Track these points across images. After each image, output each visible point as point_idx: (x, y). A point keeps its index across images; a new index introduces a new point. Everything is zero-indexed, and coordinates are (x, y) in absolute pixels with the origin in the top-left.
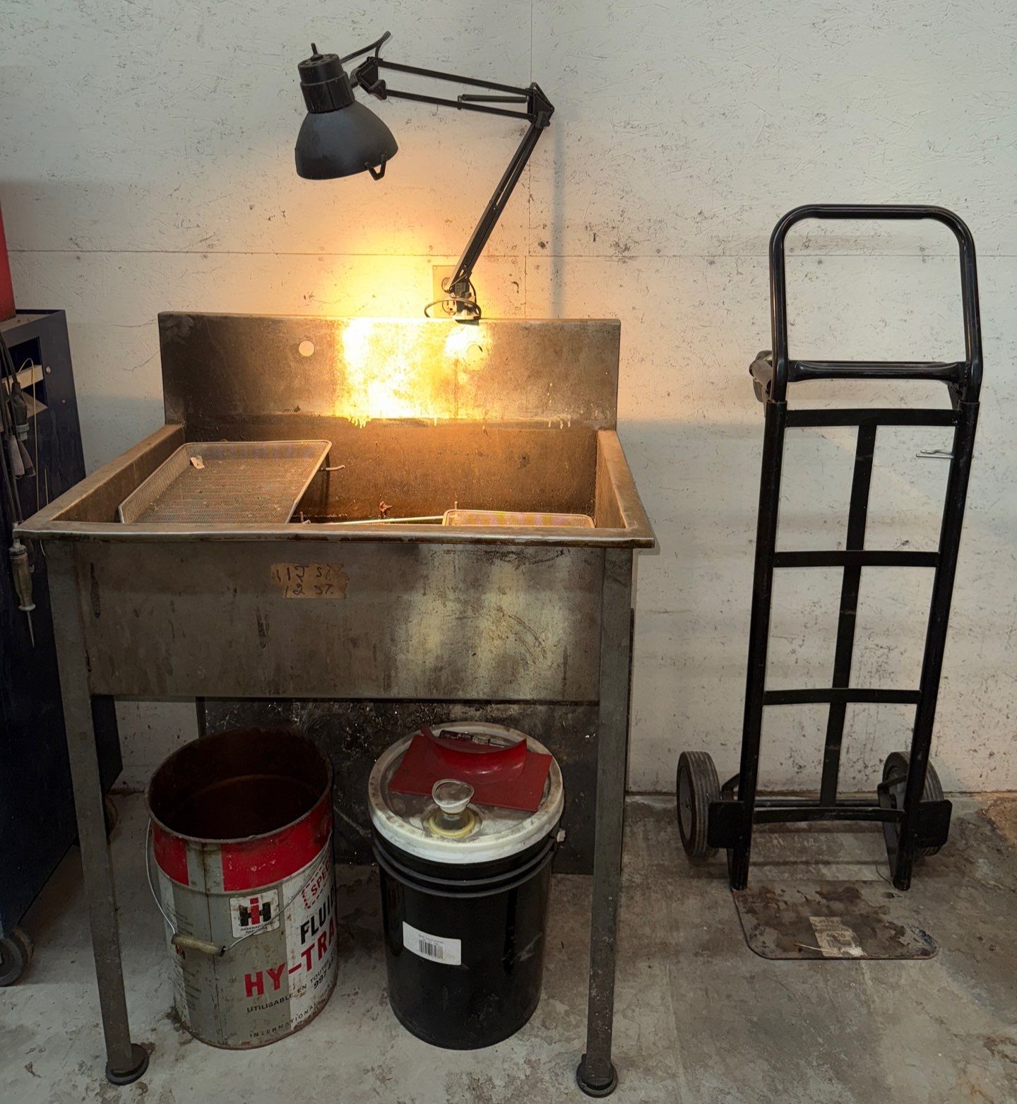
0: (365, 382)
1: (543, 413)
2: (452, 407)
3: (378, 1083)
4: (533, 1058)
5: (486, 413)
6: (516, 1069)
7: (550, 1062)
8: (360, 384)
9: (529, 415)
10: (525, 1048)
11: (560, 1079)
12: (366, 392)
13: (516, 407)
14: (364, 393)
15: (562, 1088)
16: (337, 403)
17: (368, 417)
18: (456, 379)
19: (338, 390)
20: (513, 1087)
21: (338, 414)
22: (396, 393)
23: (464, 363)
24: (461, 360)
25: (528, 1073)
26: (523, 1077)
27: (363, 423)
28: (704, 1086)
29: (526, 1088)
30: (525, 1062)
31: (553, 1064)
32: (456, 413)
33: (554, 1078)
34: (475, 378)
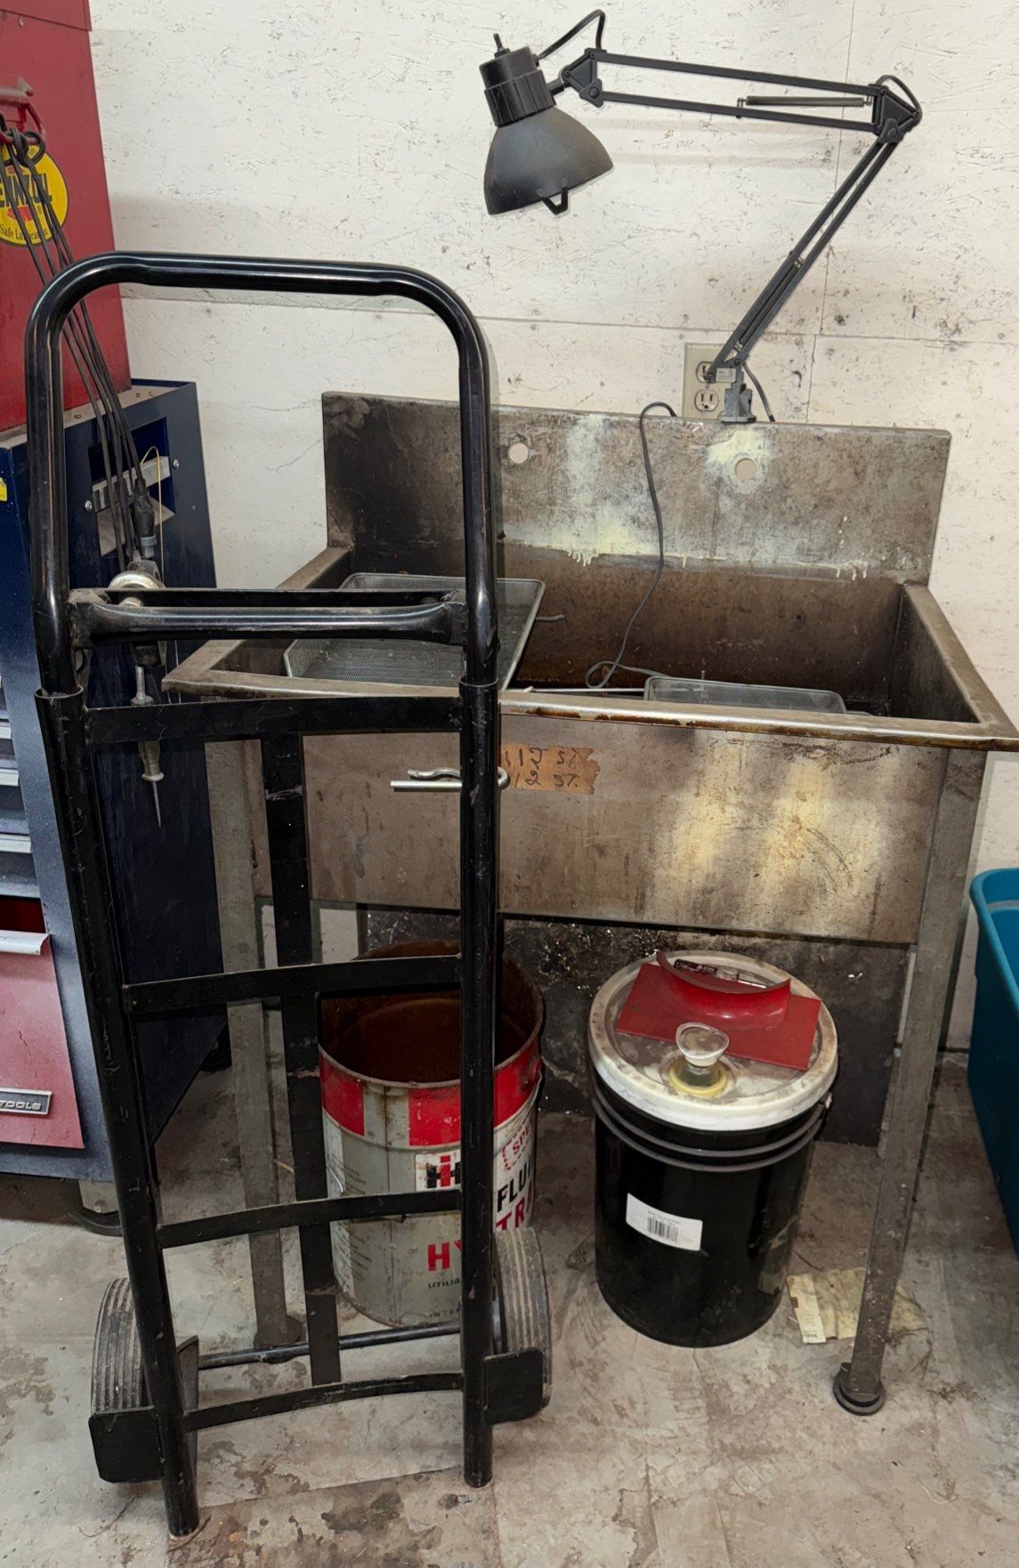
0: (594, 504)
1: (830, 557)
2: (708, 543)
3: (588, 1381)
4: (779, 1363)
5: (753, 554)
6: (758, 1375)
7: (800, 1368)
8: (586, 505)
9: (812, 559)
10: (768, 1350)
11: (813, 1391)
12: (594, 517)
13: (795, 547)
14: (591, 519)
15: (816, 1401)
16: (555, 530)
17: (594, 551)
18: (717, 505)
19: (557, 513)
20: (755, 1397)
21: (556, 545)
22: (634, 520)
23: (728, 483)
24: (726, 479)
25: (773, 1381)
26: (767, 1385)
27: (587, 560)
28: (993, 1410)
29: (772, 1398)
30: (769, 1367)
31: (804, 1371)
32: (713, 552)
33: (805, 1388)
34: (743, 506)
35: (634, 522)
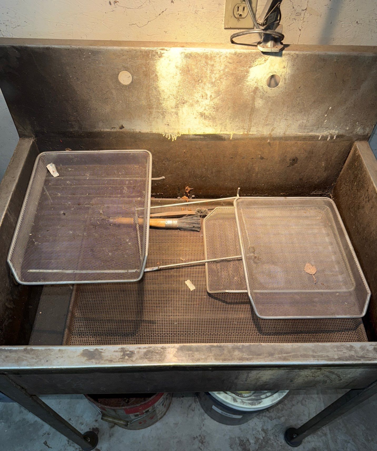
0: (177, 106)
1: (317, 130)
2: (246, 126)
3: (200, 444)
4: (265, 428)
5: (273, 130)
6: (258, 434)
7: (272, 429)
8: (172, 108)
9: (306, 131)
10: (261, 423)
11: (277, 438)
12: (177, 114)
13: (298, 125)
14: (176, 116)
15: (279, 442)
16: (154, 123)
17: (178, 133)
18: (253, 104)
19: (154, 113)
20: (258, 444)
21: (155, 131)
22: (202, 115)
23: (262, 90)
24: (260, 88)
25: (264, 436)
26: (262, 438)
27: (174, 138)
29: (264, 443)
30: (262, 430)
31: (274, 430)
32: (249, 130)
34: (270, 103)
35: (202, 116)
